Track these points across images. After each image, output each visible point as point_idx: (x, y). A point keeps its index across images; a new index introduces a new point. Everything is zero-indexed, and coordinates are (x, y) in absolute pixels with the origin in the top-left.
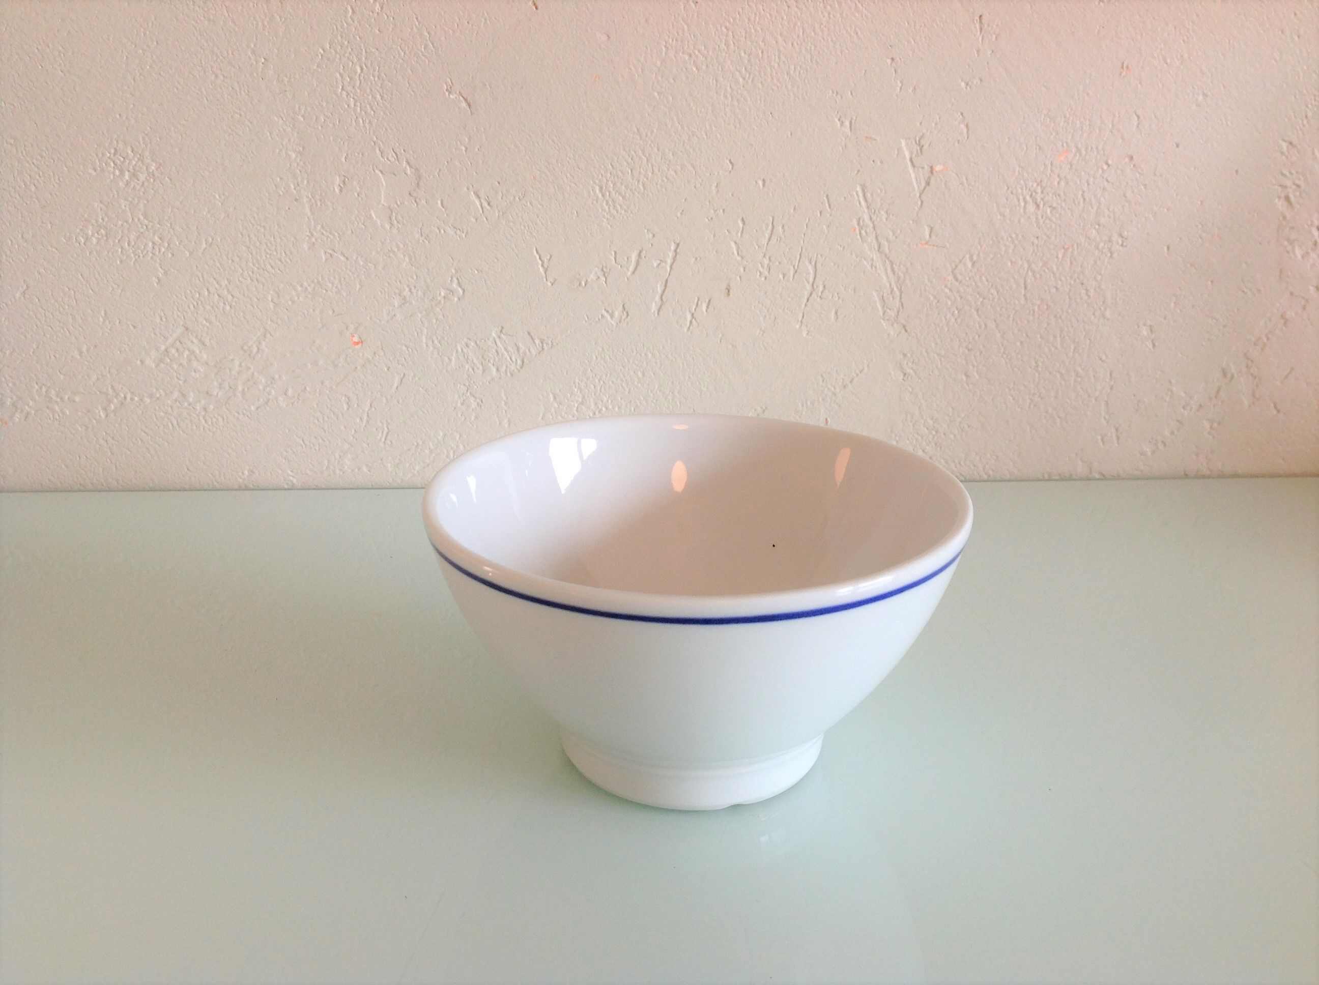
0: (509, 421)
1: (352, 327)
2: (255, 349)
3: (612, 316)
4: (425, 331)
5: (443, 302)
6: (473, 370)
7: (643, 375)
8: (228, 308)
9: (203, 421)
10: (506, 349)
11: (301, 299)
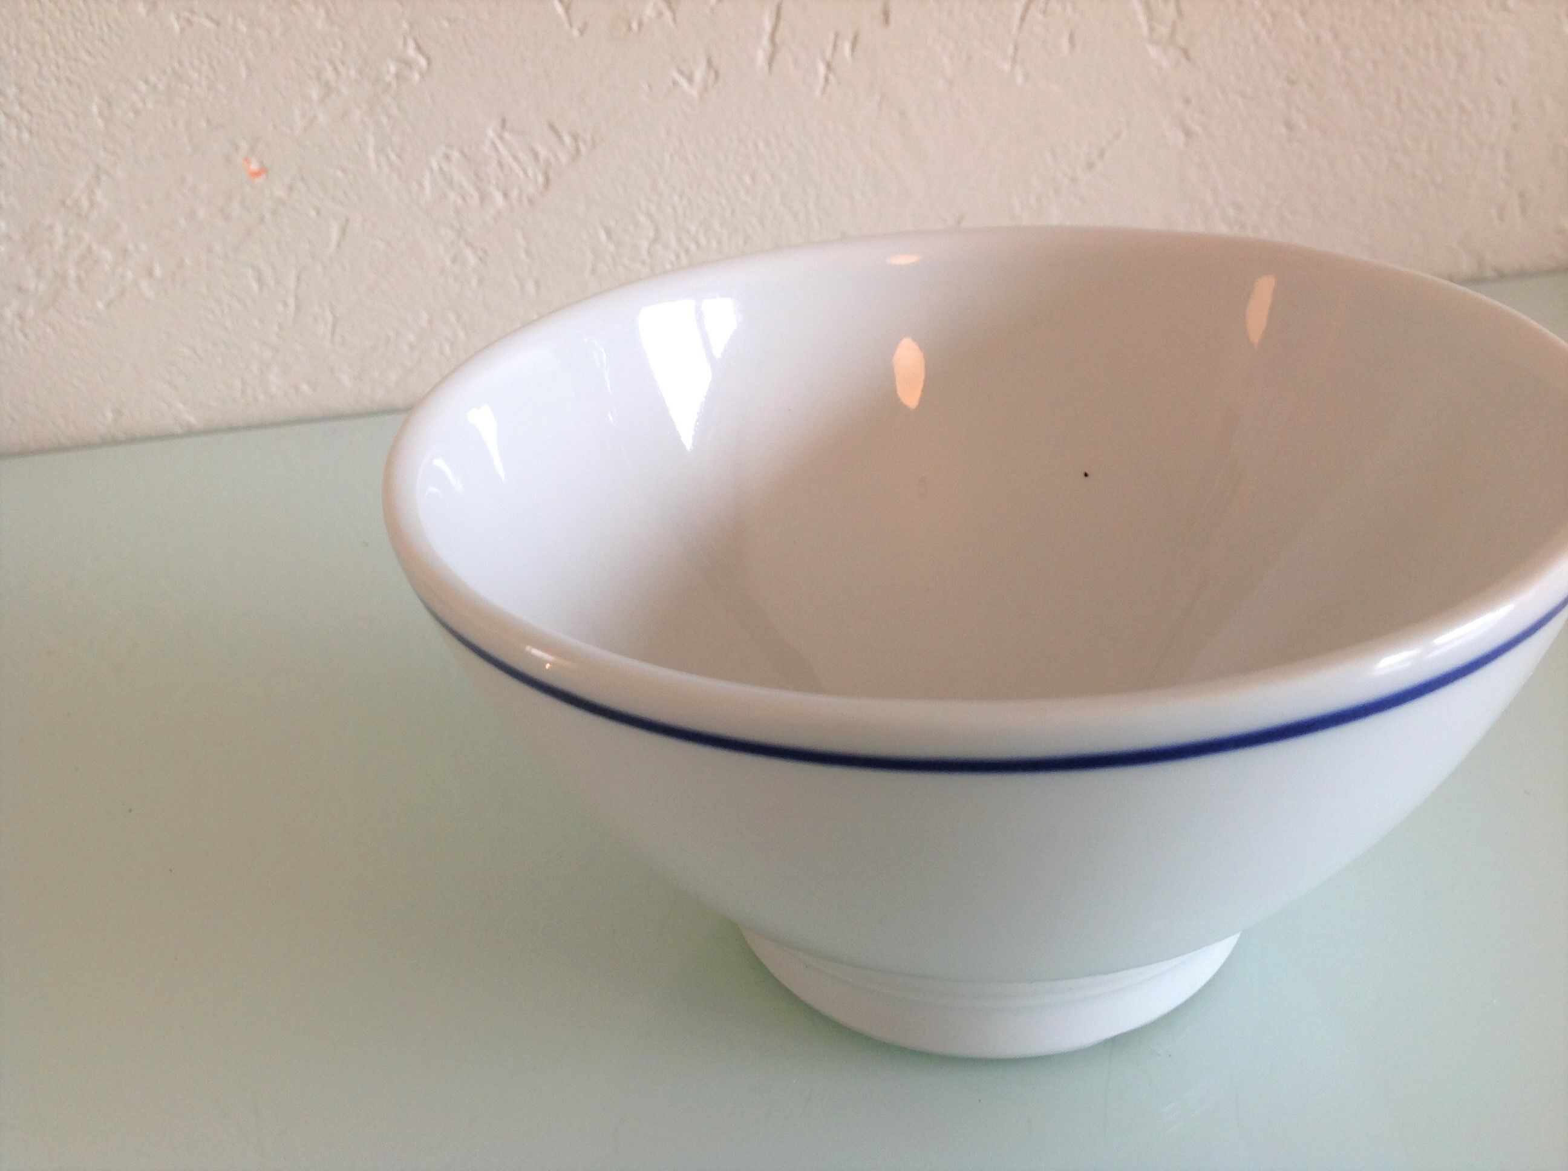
0: (537, 284)
1: (244, 146)
2: (85, 204)
3: (690, 80)
4: (371, 140)
5: (394, 84)
6: (464, 199)
7: (754, 179)
8: (26, 136)
9: (20, 335)
10: (515, 158)
11: (150, 106)
